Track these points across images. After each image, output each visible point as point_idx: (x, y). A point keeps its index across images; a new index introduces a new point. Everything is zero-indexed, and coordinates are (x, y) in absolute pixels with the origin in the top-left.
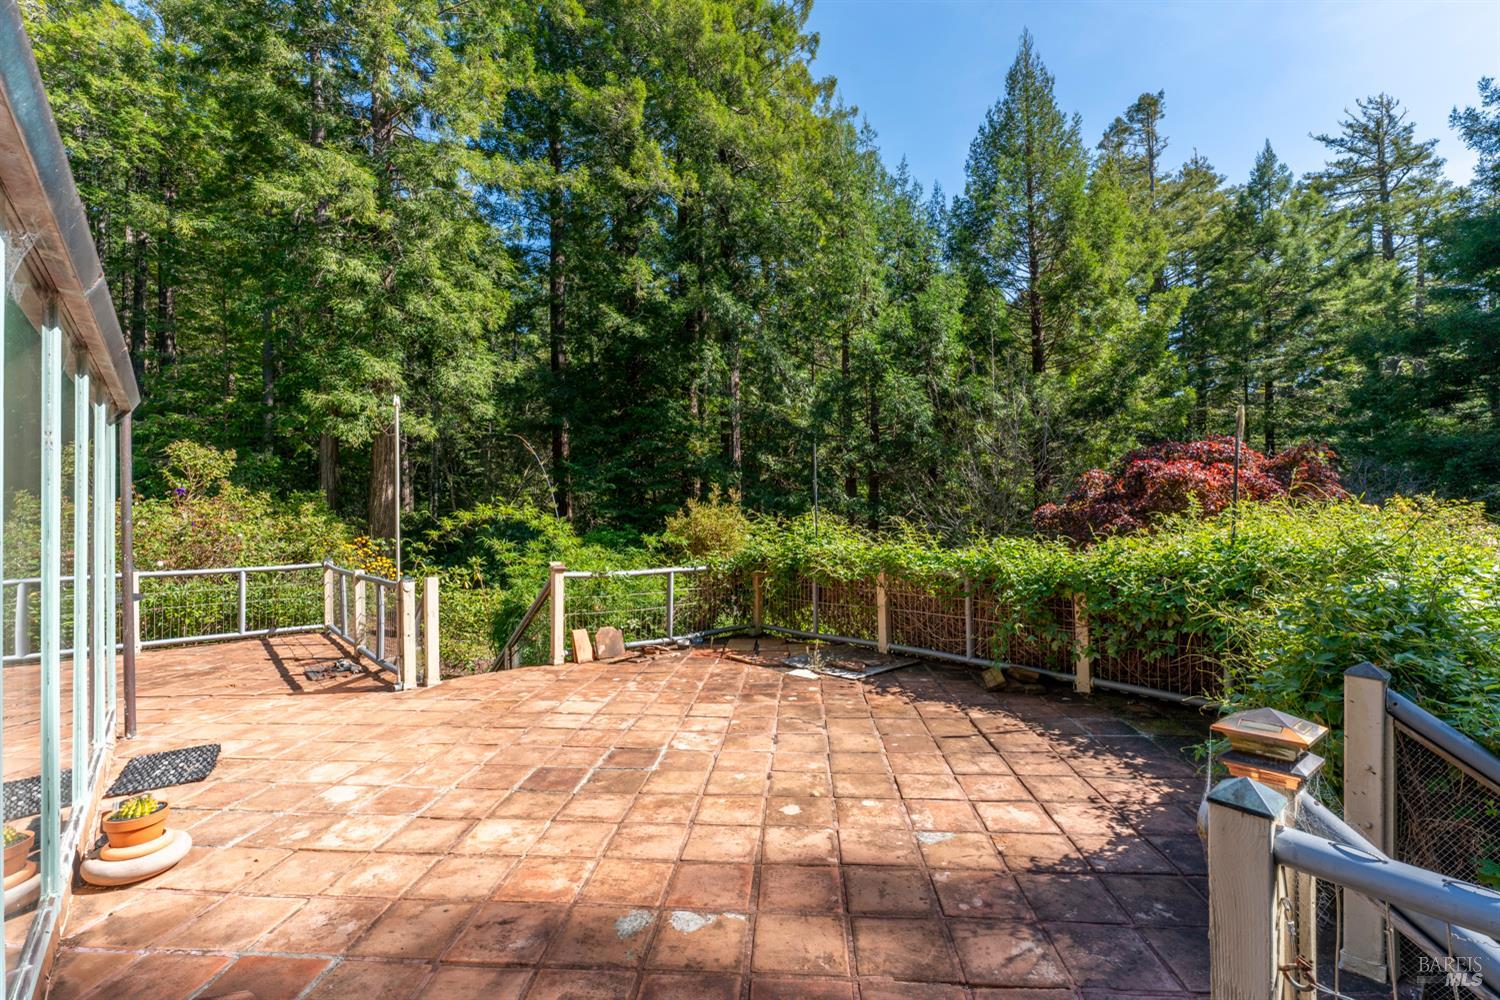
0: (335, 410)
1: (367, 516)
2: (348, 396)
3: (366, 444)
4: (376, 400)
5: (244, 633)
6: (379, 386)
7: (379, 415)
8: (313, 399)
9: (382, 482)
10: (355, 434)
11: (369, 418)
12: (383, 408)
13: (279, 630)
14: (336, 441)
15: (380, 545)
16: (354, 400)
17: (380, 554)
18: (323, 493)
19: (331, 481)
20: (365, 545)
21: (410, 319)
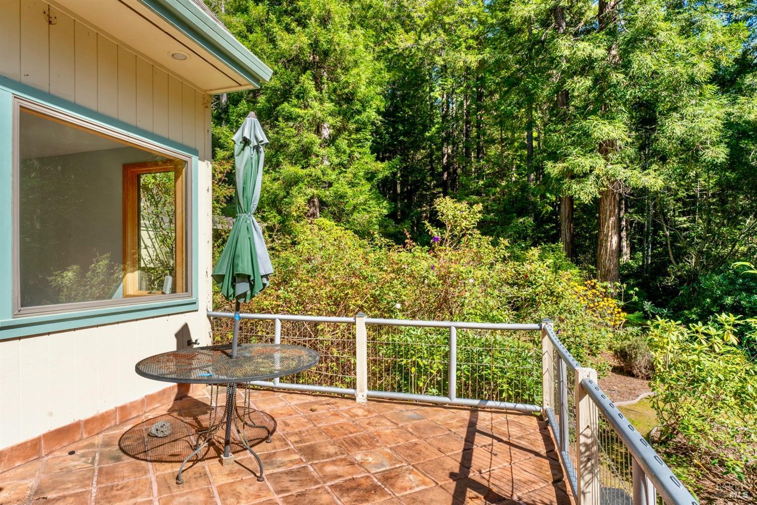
0: (571, 175)
1: (595, 263)
2: (581, 160)
3: (596, 200)
4: (603, 161)
5: (456, 400)
6: (605, 148)
7: (606, 174)
8: (553, 169)
9: (607, 235)
10: (586, 192)
11: (598, 177)
12: (609, 167)
13: (490, 403)
14: (571, 199)
15: (606, 288)
16: (585, 162)
17: (606, 295)
18: (561, 245)
19: (568, 235)
20: (593, 287)
21: (634, 80)
